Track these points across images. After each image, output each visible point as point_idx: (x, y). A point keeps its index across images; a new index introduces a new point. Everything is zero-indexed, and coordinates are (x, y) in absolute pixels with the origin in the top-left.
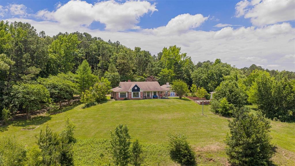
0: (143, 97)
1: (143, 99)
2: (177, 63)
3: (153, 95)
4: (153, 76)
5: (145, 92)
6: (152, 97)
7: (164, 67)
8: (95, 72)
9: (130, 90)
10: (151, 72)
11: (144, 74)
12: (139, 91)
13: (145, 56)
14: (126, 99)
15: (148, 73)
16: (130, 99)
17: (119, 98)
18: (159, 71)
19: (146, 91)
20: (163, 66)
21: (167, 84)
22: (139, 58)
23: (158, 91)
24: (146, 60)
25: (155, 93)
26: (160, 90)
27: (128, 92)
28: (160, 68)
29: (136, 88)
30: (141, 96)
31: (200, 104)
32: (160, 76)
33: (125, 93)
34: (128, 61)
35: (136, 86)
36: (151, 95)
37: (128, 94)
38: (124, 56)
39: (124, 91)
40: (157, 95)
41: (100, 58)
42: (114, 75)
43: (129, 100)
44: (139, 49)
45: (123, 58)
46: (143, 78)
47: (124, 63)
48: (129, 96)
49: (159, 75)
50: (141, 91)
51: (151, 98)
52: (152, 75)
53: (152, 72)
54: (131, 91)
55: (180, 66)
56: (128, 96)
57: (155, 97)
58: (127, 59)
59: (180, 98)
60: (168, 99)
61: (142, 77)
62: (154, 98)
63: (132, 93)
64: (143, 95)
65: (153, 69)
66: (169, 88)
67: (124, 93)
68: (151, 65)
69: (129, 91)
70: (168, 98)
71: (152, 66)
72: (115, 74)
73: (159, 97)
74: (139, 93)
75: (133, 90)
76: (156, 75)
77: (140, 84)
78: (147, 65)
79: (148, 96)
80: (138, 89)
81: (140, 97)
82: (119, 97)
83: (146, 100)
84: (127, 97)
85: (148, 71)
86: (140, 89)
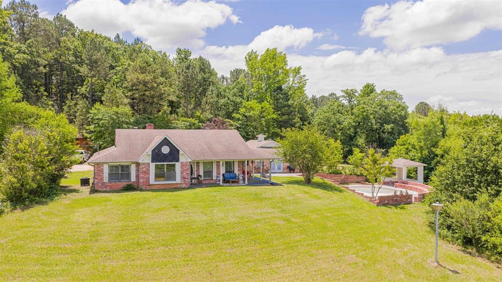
0: (188, 181)
1: (192, 186)
2: (280, 88)
3: (223, 170)
4: (220, 117)
5: (198, 163)
6: (221, 178)
7: (248, 98)
8: (69, 106)
9: (145, 158)
10: (216, 108)
11: (198, 114)
12: (178, 160)
13: (202, 70)
14: (129, 188)
15: (208, 112)
16: (144, 188)
17: (103, 184)
18: (237, 107)
19: (201, 158)
20: (245, 94)
21: (259, 139)
22: (185, 72)
23: (241, 158)
24: (204, 80)
25: (229, 165)
26: (245, 157)
27: (138, 164)
28: (238, 100)
29: (165, 150)
30: (183, 178)
31: (378, 205)
32: (238, 120)
33: (128, 167)
34: (155, 78)
35: (166, 142)
36: (218, 173)
37: (138, 171)
38: (144, 65)
39: (124, 162)
40: (236, 171)
41: (84, 70)
42: (117, 113)
43: (141, 190)
44: (187, 53)
45: (143, 70)
46: (196, 122)
47: (145, 84)
48: (141, 175)
49: (237, 116)
50: (182, 159)
51: (215, 184)
52: (219, 115)
53: (219, 109)
54: (148, 160)
55: (287, 97)
56: (137, 176)
57: (230, 179)
58: (154, 72)
59: (308, 182)
60: (273, 184)
61: (192, 120)
62: (226, 181)
63: (153, 166)
64: (189, 172)
65: (222, 101)
66: (275, 150)
67: (122, 167)
68: (215, 92)
69: (140, 161)
70: (273, 181)
71: (219, 95)
72: (119, 111)
73: (241, 178)
74: (178, 166)
75: (157, 155)
76: (229, 116)
77: (180, 136)
78: (205, 90)
79: (208, 173)
80: (174, 154)
81: (178, 180)
82: (106, 179)
83: (198, 190)
84: (133, 178)
85: (208, 107)
86: (181, 152)
